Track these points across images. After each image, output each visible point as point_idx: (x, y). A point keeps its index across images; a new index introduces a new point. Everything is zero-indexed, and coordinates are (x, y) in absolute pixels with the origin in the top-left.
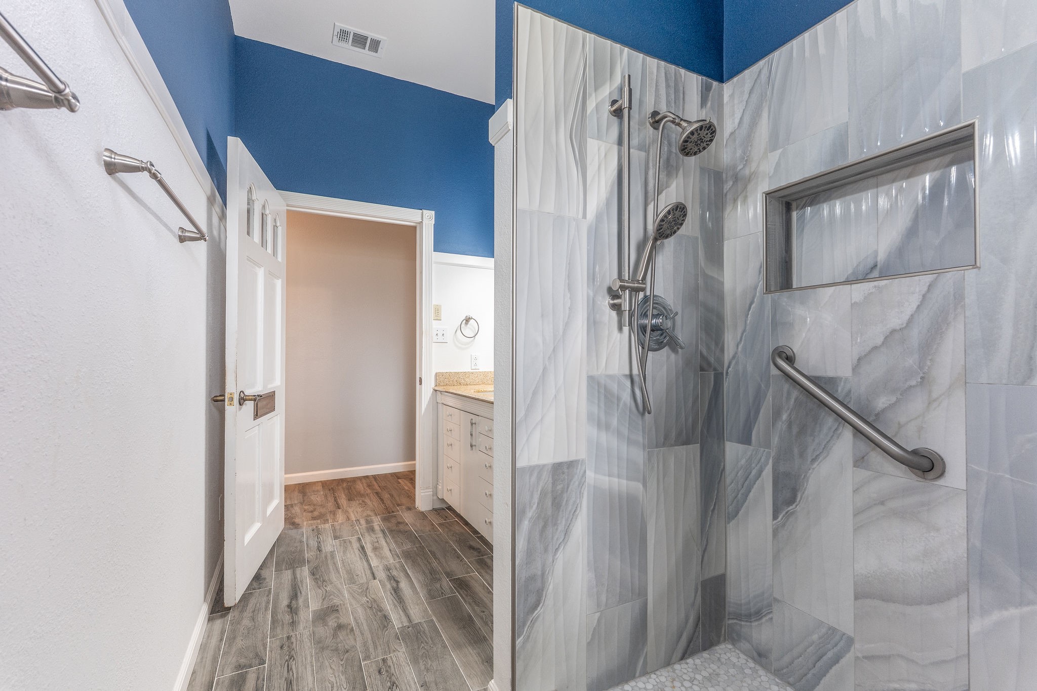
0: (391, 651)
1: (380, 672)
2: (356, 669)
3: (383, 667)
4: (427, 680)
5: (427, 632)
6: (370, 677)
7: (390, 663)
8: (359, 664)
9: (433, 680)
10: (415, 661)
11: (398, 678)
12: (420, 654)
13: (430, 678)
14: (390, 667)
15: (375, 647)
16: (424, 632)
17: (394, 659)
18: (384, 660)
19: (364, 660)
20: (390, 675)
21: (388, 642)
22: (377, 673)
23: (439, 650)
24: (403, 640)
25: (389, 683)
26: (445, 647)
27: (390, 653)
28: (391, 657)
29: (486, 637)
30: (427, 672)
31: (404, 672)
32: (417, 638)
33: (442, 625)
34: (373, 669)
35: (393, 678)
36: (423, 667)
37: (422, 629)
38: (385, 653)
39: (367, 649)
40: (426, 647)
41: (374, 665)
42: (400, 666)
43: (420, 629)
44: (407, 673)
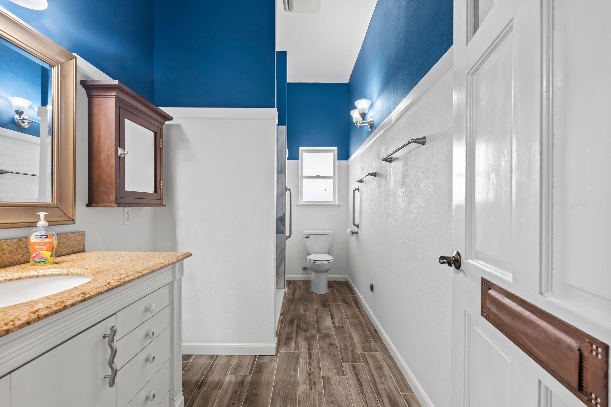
0: (306, 393)
1: (315, 383)
2: (327, 389)
3: (312, 385)
4: (294, 372)
5: (279, 399)
6: (320, 382)
7: (308, 386)
8: (325, 391)
9: (291, 371)
10: (295, 383)
11: (307, 377)
12: (290, 386)
13: (292, 372)
14: (309, 384)
15: (314, 399)
16: (281, 399)
17: (305, 387)
18: (311, 389)
19: (322, 392)
20: (310, 380)
21: (306, 401)
22: (316, 383)
23: (280, 385)
24: (297, 398)
25: (311, 376)
26: (275, 386)
27: (307, 392)
28: (307, 390)
29: (250, 384)
30: (291, 375)
31: (303, 379)
32: (287, 397)
33: (267, 402)
34: (318, 386)
35: (309, 378)
36: (293, 378)
37: (281, 404)
38: (310, 393)
39: (320, 399)
40: (286, 389)
41: (317, 388)
42: (304, 383)
43: (282, 403)
44: (301, 378)
